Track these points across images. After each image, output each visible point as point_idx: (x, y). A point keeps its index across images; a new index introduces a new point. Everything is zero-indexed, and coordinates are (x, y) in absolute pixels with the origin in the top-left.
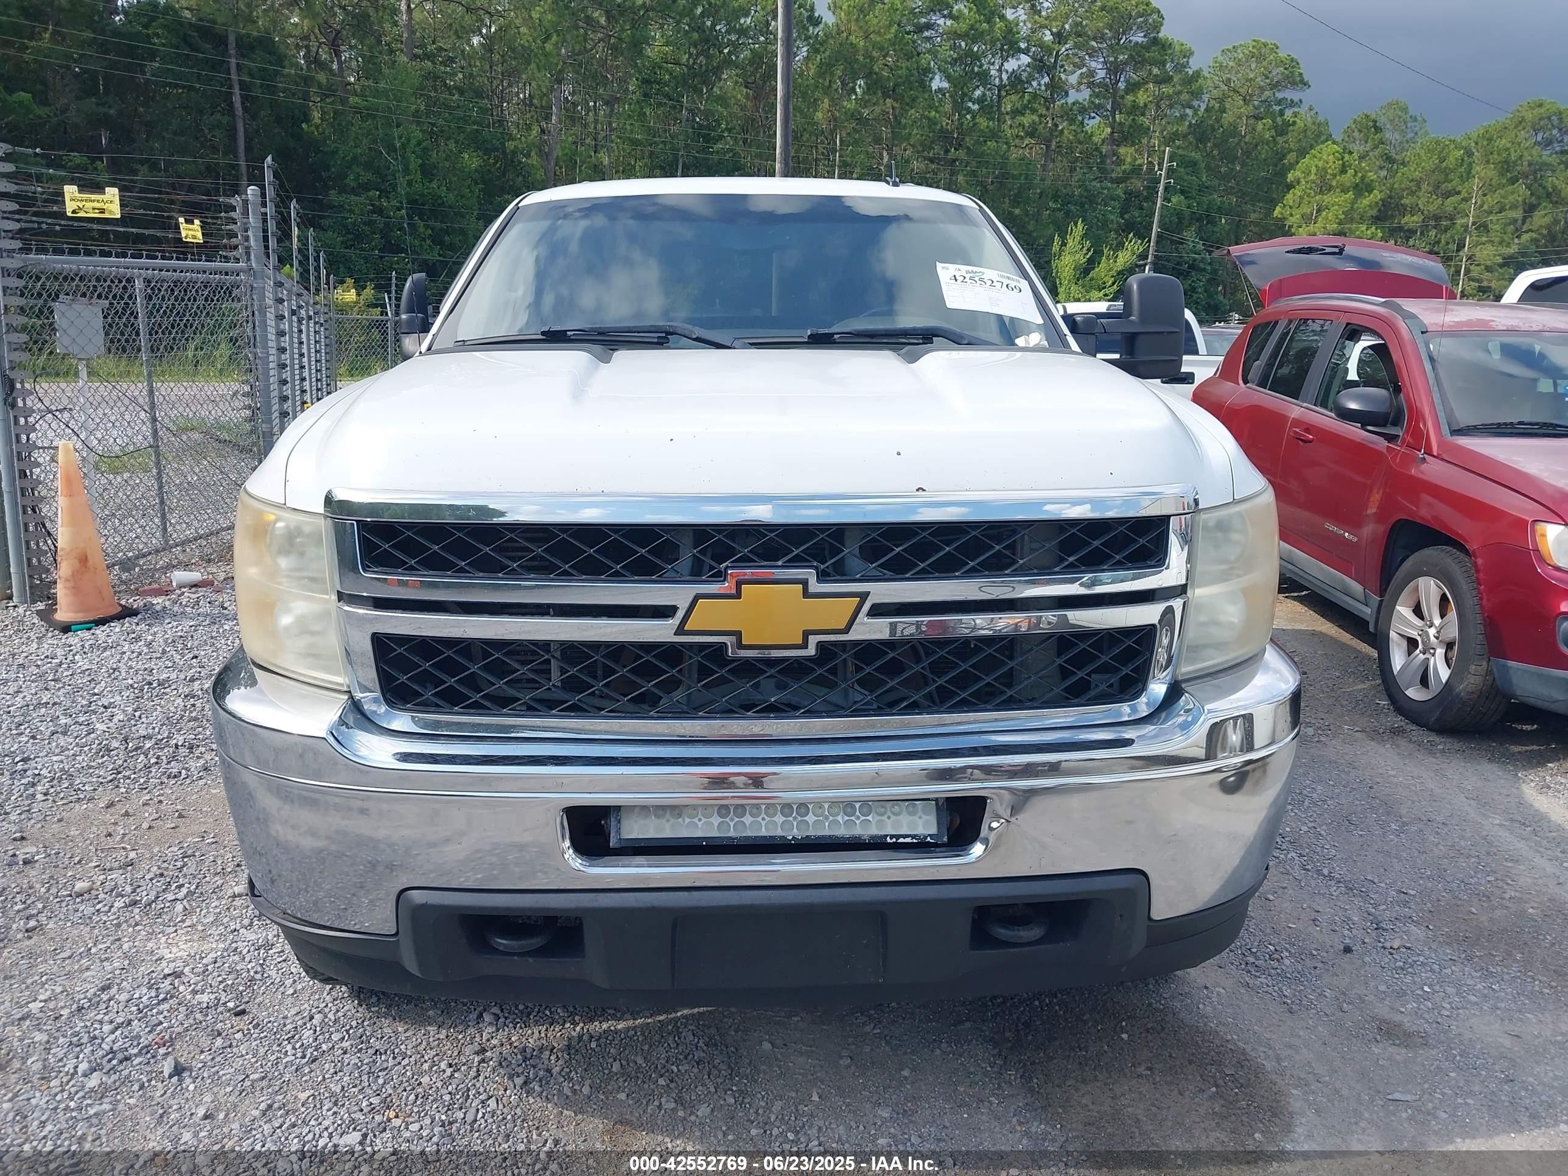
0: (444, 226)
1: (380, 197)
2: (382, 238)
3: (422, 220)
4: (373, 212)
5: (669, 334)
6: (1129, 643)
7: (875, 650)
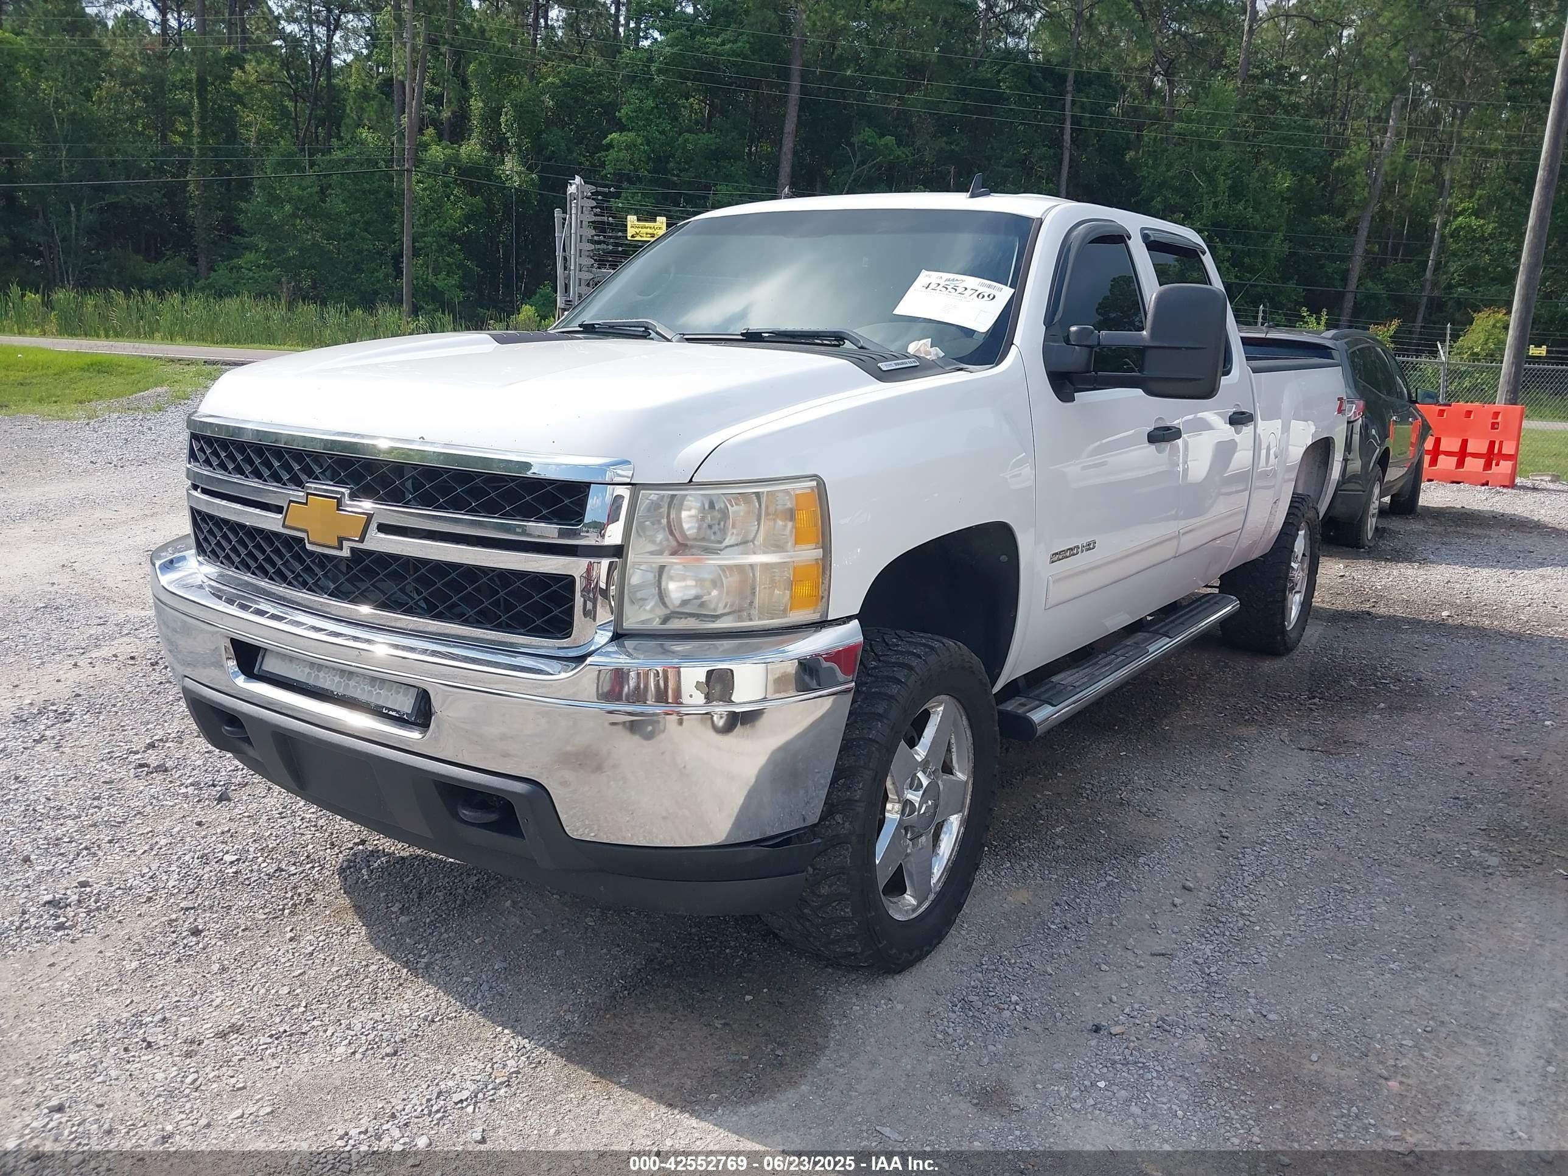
0: (1246, 248)
5: (647, 328)
6: (554, 588)
7: (385, 560)
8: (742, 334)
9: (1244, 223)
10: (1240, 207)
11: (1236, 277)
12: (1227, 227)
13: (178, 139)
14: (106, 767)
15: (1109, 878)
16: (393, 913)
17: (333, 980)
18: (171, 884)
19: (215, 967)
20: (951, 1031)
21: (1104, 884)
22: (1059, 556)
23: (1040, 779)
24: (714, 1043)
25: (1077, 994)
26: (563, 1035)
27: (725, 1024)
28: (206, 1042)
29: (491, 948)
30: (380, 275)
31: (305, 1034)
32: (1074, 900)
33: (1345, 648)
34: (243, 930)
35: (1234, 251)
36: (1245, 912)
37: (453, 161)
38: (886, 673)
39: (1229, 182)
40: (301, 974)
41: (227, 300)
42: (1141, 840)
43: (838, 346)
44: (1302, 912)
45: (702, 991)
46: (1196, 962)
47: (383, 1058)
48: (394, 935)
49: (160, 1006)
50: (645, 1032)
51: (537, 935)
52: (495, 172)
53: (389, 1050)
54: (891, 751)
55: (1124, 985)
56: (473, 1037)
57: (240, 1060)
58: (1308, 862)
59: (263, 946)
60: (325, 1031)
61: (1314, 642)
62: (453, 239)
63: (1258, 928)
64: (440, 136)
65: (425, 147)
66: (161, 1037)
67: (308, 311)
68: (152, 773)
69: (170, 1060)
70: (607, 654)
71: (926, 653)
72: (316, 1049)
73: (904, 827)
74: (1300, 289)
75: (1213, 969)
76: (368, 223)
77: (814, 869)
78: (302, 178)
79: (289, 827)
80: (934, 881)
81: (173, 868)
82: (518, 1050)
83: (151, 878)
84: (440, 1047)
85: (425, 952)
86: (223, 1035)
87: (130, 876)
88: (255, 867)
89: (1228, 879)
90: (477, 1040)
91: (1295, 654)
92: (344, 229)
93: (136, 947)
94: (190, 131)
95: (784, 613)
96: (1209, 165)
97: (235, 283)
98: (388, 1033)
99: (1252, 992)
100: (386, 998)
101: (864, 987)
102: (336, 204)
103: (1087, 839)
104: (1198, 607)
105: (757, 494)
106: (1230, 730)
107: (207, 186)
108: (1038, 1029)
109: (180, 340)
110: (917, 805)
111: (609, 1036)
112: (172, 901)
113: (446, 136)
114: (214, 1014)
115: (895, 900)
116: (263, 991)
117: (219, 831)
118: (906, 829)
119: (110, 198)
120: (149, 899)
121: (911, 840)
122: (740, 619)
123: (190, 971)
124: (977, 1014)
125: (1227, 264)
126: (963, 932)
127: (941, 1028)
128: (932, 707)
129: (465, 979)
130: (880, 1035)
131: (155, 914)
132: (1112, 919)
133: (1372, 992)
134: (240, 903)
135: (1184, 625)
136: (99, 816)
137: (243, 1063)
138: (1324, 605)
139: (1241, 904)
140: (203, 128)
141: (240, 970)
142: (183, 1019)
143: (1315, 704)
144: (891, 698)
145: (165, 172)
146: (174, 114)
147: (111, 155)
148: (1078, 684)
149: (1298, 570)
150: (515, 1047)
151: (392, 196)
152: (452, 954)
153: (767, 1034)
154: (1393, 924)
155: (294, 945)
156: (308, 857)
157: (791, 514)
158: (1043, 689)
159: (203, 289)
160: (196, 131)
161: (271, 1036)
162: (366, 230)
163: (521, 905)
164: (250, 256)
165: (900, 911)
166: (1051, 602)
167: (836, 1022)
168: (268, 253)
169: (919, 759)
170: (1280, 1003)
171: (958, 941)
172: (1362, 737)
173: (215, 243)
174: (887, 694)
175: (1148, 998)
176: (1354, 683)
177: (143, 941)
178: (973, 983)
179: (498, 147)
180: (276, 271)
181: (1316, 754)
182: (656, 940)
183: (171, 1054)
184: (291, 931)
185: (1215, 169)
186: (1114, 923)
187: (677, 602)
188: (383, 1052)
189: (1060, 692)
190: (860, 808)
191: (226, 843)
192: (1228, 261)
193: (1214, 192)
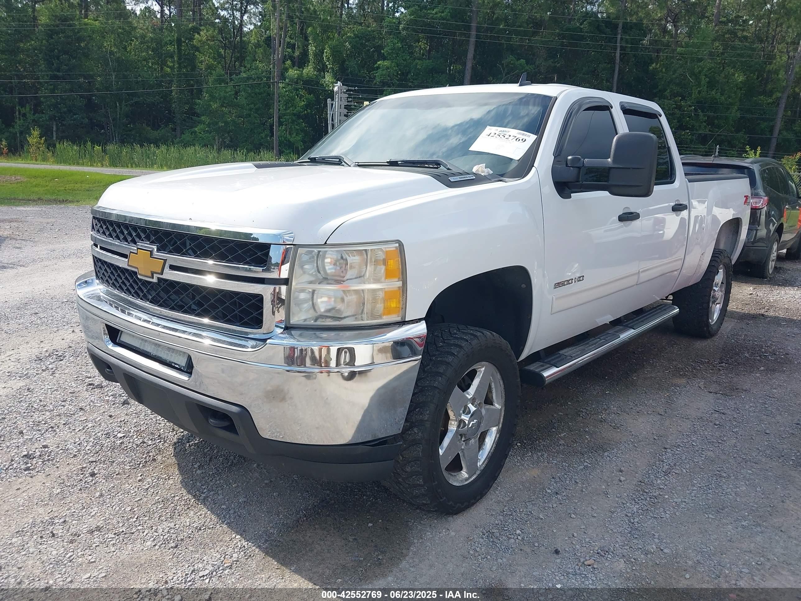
0: (716, 115)
1: (681, 100)
2: (678, 122)
3: (702, 112)
4: (676, 108)
5: (340, 160)
6: (253, 301)
7: (172, 284)
8: (387, 162)
9: (715, 101)
10: (713, 92)
11: (710, 131)
12: (705, 103)
13: (169, 70)
14: (73, 385)
15: (585, 464)
16: (195, 468)
17: (154, 504)
18: (87, 448)
19: (98, 494)
20: (478, 549)
21: (582, 467)
22: (559, 285)
23: (558, 405)
24: (346, 550)
25: (555, 531)
26: (266, 541)
27: (355, 539)
28: (82, 535)
29: (240, 490)
30: (263, 135)
31: (133, 533)
32: (563, 476)
33: (745, 335)
34: (117, 475)
35: (708, 117)
36: (662, 487)
37: (300, 77)
38: (447, 350)
39: (707, 79)
40: (139, 500)
41: (188, 149)
42: (608, 442)
43: (437, 168)
44: (695, 488)
45: (346, 520)
46: (627, 516)
47: (169, 549)
48: (192, 480)
49: (65, 514)
50: (310, 541)
51: (266, 484)
52: (321, 82)
53: (173, 545)
54: (447, 393)
55: (582, 527)
56: (219, 539)
57: (96, 546)
58: (703, 459)
59: (124, 484)
60: (143, 532)
61: (728, 330)
62: (299, 116)
63: (667, 497)
64: (293, 65)
65: (286, 70)
66: (61, 531)
67: (227, 153)
68: (94, 388)
69: (62, 544)
70: (282, 338)
71: (471, 339)
72: (136, 542)
73: (459, 435)
74: (746, 137)
75: (636, 520)
76: (257, 110)
77: (403, 457)
78: (226, 87)
79: (154, 420)
80: (479, 464)
81: (91, 439)
82: (241, 548)
83: (79, 444)
84: (201, 544)
85: (206, 490)
86: (91, 532)
87: (69, 443)
88: (131, 440)
89: (654, 467)
90: (221, 541)
91: (716, 338)
92: (245, 112)
93: (62, 481)
94: (174, 65)
95: (380, 317)
96: (696, 70)
97: (193, 140)
98: (175, 535)
99: (657, 535)
100: (179, 515)
101: (436, 521)
102: (242, 99)
103: (577, 440)
104: (653, 312)
105: (366, 250)
106: (671, 380)
107: (181, 92)
108: (528, 550)
109: (165, 168)
110: (467, 422)
111: (291, 543)
112: (86, 457)
113: (296, 64)
114: (90, 520)
115: (455, 474)
116: (118, 508)
117: (119, 420)
118: (461, 435)
119: (136, 99)
120: (75, 456)
121: (464, 441)
122: (356, 319)
123: (84, 495)
124: (495, 540)
125: (705, 124)
126: (497, 492)
127: (473, 547)
128: (478, 368)
129: (223, 507)
130: (439, 550)
131: (76, 464)
132: (583, 487)
133: (729, 538)
134: (119, 460)
135: (643, 322)
136: (63, 410)
137: (97, 548)
138: (738, 310)
139: (659, 482)
140: (179, 64)
141: (109, 496)
142: (74, 522)
143: (722, 366)
144: (448, 364)
145: (162, 86)
146: (166, 57)
147: (137, 78)
148: (574, 355)
149: (718, 292)
150: (240, 546)
151: (269, 95)
152: (219, 492)
153: (376, 546)
154: (748, 498)
155: (140, 483)
156: (159, 436)
157: (385, 262)
158: (553, 358)
159: (178, 143)
160: (176, 66)
161: (115, 534)
162: (256, 113)
163: (262, 466)
164: (201, 126)
165: (457, 481)
166: (554, 311)
167: (416, 541)
168: (209, 125)
169: (469, 397)
170: (672, 543)
171: (493, 497)
172: (746, 387)
173: (184, 120)
174: (446, 362)
175: (595, 536)
176: (747, 355)
177: (66, 479)
178: (496, 522)
179: (322, 69)
180: (213, 134)
181: (718, 395)
182: (328, 489)
183: (63, 541)
184: (141, 476)
185: (700, 72)
186: (584, 490)
187: (322, 310)
188: (170, 546)
189: (563, 359)
190: (428, 425)
191: (121, 427)
192: (705, 122)
193: (699, 85)
